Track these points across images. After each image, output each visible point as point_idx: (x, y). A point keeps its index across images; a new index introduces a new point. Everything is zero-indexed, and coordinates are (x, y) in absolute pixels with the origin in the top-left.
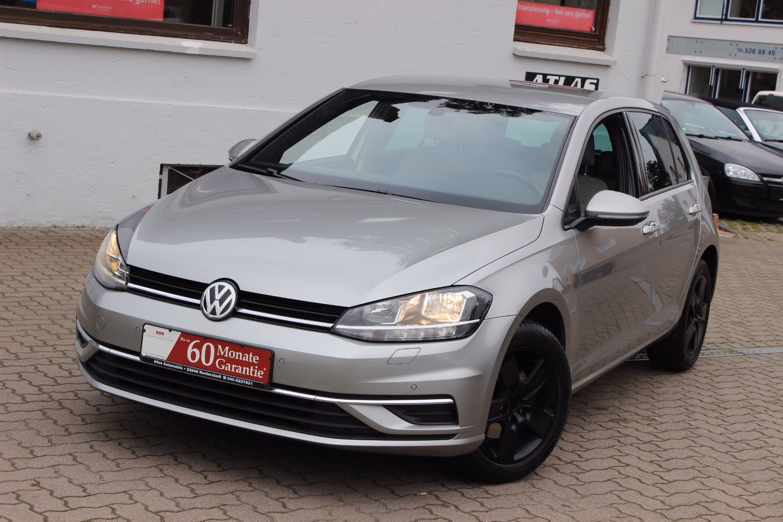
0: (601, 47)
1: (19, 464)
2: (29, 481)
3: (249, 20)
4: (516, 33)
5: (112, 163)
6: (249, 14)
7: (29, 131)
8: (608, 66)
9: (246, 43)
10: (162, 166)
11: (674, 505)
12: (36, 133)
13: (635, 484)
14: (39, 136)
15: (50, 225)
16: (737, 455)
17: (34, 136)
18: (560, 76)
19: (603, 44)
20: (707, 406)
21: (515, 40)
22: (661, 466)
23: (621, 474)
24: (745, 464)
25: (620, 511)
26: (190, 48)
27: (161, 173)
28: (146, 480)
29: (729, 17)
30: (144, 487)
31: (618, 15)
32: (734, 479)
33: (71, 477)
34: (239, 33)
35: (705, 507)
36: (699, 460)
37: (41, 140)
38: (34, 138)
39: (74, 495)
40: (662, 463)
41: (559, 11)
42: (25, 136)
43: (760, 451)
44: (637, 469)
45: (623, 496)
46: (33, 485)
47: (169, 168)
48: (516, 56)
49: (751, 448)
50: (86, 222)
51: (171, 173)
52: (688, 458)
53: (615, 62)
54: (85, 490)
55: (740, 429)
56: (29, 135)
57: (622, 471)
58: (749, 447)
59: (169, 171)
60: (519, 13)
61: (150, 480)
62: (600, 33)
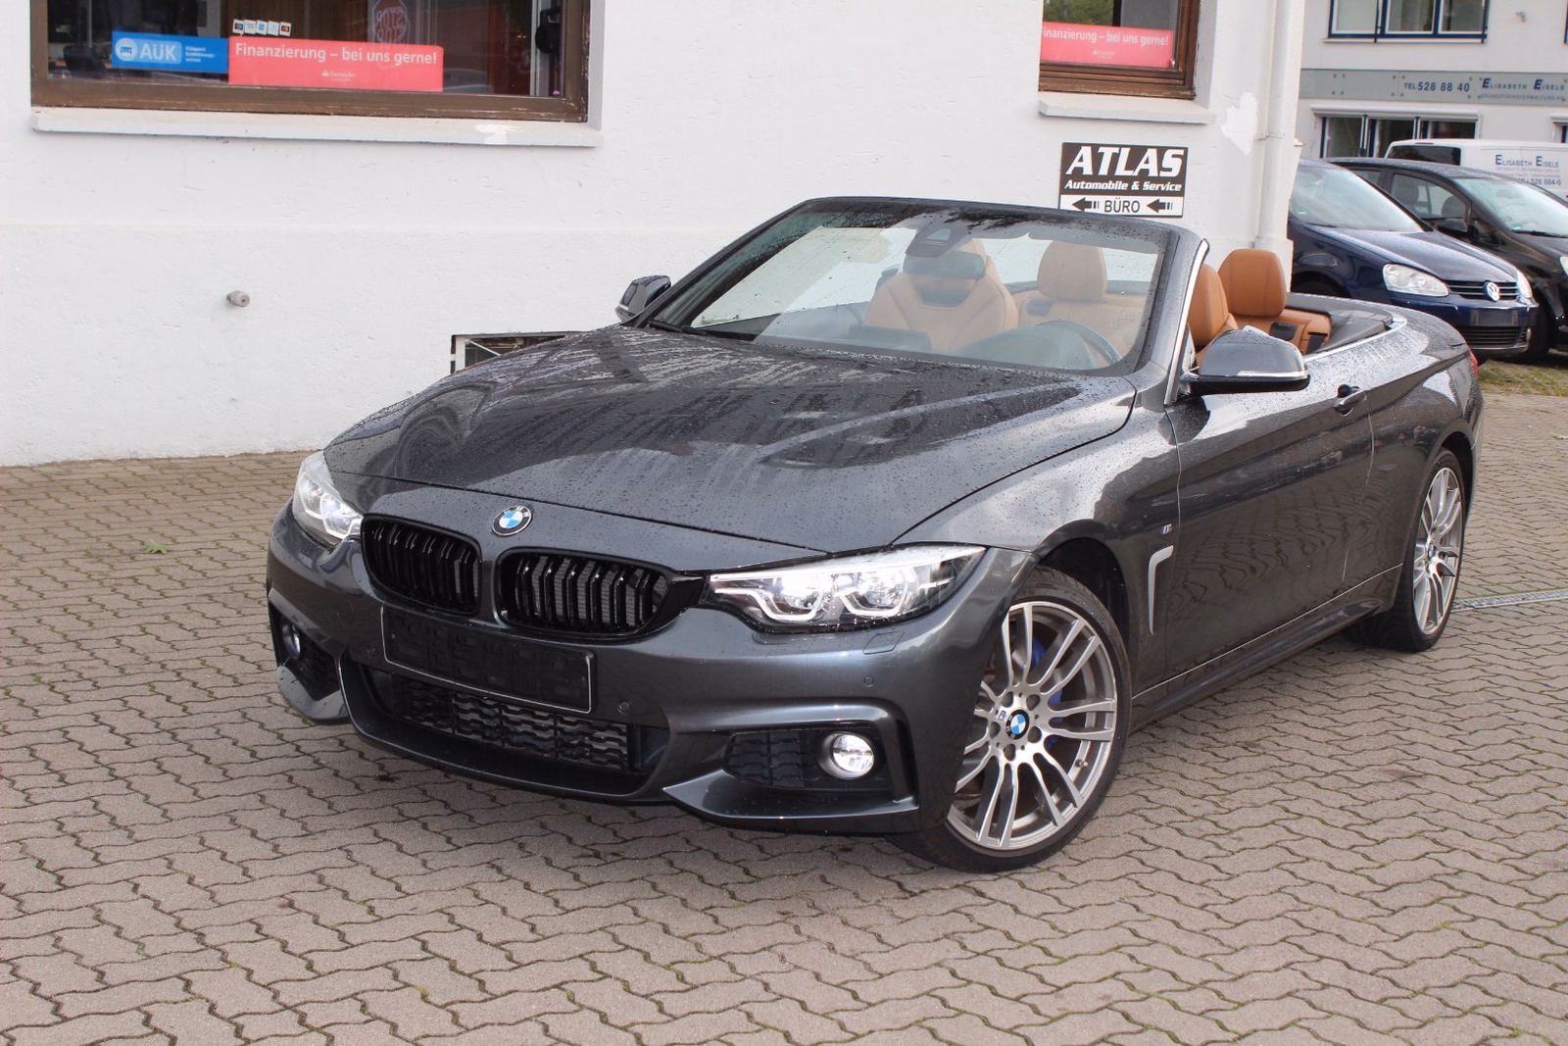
0: (1188, 93)
1: (256, 869)
2: (275, 900)
4: (1042, 77)
6: (586, 71)
7: (229, 291)
8: (1200, 125)
9: (584, 120)
10: (454, 338)
11: (1390, 884)
12: (239, 295)
13: (1319, 851)
14: (245, 300)
15: (272, 450)
16: (1487, 787)
17: (237, 298)
18: (1121, 146)
19: (1191, 88)
20: (1424, 703)
21: (1041, 89)
22: (1358, 815)
23: (1292, 832)
24: (1503, 802)
25: (1297, 899)
26: (488, 134)
27: (453, 350)
28: (475, 887)
29: (1387, 32)
30: (471, 900)
31: (1213, 34)
32: (1488, 831)
33: (345, 888)
34: (572, 105)
35: (1446, 884)
36: (1423, 800)
37: (250, 306)
38: (237, 302)
39: (354, 920)
40: (1360, 810)
41: (1112, 35)
42: (222, 300)
43: (1527, 777)
44: (1318, 823)
45: (1299, 873)
46: (282, 906)
47: (467, 341)
49: (1509, 773)
51: (470, 349)
52: (1403, 797)
53: (1213, 118)
54: (371, 910)
55: (1485, 742)
56: (229, 298)
57: (1293, 826)
58: (1505, 772)
59: (467, 346)
60: (1045, 41)
61: (480, 887)
62: (1185, 70)
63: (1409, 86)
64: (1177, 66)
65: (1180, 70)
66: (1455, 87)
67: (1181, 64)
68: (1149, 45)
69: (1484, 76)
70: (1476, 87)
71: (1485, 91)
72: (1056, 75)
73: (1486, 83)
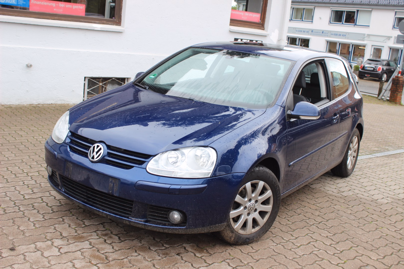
0: (263, 28)
3: (121, 16)
4: (230, 22)
5: (64, 77)
6: (121, 13)
7: (27, 63)
8: (266, 36)
9: (120, 25)
10: (85, 78)
12: (29, 64)
13: (325, 255)
14: (31, 66)
15: (37, 104)
16: (363, 228)
17: (29, 65)
18: (247, 40)
19: (264, 27)
21: (230, 25)
22: (333, 240)
23: (316, 247)
26: (97, 27)
27: (85, 80)
29: (293, 19)
31: (270, 16)
34: (117, 21)
36: (348, 234)
37: (32, 67)
38: (29, 66)
41: (247, 14)
42: (25, 66)
43: (373, 224)
47: (88, 78)
48: (230, 31)
50: (53, 102)
51: (89, 81)
53: (268, 35)
55: (357, 210)
56: (27, 65)
59: (88, 80)
60: (232, 14)
62: (263, 23)
63: (297, 31)
64: (261, 22)
65: (262, 23)
66: (306, 32)
67: (262, 21)
68: (255, 17)
69: (312, 30)
70: (310, 32)
71: (312, 33)
72: (234, 22)
73: (312, 31)
